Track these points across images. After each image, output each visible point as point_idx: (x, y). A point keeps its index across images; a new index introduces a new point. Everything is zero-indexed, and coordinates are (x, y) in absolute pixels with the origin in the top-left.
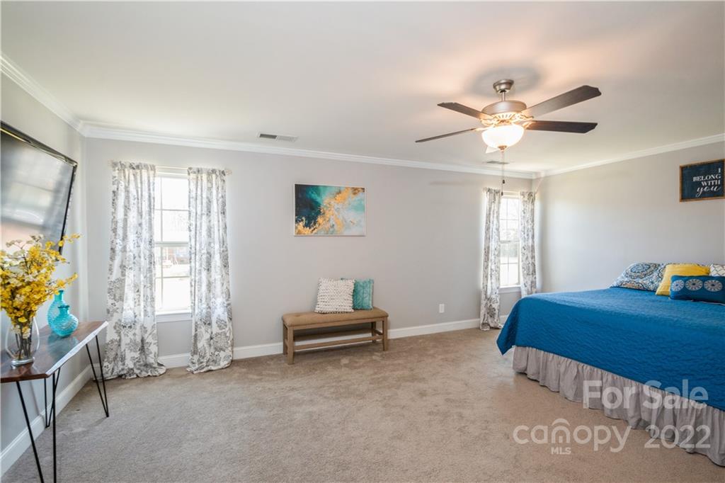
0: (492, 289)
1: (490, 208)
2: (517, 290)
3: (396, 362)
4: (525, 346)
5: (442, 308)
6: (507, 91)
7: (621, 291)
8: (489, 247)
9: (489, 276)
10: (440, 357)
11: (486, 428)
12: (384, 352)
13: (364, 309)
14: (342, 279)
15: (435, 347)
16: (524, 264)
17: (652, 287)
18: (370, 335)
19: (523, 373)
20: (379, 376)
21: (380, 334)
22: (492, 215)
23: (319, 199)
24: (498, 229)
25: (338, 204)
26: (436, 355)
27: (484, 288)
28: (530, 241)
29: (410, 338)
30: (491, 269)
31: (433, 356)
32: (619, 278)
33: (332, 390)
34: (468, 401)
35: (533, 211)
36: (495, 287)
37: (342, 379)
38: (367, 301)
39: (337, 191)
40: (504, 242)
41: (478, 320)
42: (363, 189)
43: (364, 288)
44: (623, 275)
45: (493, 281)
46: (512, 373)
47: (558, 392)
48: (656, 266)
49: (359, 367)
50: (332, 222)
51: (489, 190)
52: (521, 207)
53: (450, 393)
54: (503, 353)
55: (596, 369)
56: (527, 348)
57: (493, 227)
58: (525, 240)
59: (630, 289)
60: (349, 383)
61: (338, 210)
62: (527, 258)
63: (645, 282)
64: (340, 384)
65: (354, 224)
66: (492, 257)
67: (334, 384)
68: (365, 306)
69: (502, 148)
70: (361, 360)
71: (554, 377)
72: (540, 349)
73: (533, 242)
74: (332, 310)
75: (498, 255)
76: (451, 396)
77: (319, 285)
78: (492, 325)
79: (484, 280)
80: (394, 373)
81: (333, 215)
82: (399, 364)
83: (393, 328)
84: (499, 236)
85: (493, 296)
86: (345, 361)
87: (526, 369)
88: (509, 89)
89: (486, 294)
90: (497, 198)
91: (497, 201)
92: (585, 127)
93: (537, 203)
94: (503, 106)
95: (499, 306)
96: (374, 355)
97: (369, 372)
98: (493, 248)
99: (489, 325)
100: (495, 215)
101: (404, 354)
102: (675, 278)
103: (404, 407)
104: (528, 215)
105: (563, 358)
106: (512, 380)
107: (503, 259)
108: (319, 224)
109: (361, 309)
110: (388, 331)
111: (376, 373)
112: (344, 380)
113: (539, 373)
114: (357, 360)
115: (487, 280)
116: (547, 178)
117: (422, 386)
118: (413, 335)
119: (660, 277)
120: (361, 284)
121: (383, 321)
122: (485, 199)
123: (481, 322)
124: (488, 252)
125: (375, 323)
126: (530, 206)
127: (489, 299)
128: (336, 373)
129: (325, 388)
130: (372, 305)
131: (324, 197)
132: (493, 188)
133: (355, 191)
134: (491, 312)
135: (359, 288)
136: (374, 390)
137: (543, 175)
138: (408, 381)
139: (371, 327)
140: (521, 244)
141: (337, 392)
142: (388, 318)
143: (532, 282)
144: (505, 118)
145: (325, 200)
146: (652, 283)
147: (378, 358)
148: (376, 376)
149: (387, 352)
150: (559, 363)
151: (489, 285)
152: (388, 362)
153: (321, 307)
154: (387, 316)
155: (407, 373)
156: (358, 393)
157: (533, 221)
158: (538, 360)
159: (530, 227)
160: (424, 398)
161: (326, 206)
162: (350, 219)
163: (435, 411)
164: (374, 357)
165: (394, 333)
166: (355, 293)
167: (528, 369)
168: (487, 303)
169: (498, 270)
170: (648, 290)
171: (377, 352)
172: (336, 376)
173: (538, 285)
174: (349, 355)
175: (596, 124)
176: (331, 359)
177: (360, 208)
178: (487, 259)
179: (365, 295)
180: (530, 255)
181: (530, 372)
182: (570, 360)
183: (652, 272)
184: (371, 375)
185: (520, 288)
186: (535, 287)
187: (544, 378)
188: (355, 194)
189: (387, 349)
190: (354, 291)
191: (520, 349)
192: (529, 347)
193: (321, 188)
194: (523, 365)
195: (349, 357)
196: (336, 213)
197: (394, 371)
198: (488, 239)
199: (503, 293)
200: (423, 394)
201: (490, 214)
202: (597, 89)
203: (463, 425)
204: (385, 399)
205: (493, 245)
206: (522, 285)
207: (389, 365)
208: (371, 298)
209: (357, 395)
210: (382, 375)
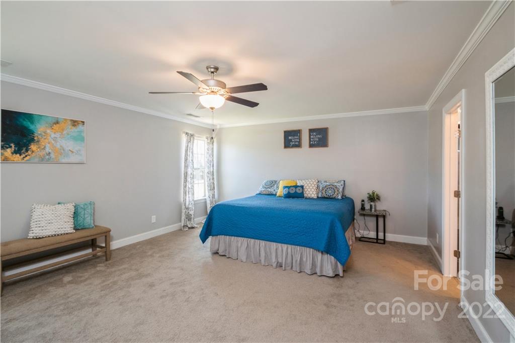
0: (189, 201)
1: (188, 146)
2: (203, 201)
3: (121, 267)
4: (217, 235)
5: (154, 219)
6: (215, 73)
7: (262, 196)
8: (187, 173)
9: (187, 193)
10: (158, 255)
11: (203, 294)
12: (107, 262)
13: (85, 229)
14: (59, 204)
15: (151, 249)
16: (208, 183)
17: (274, 193)
18: (90, 251)
19: (216, 253)
20: (108, 282)
21: (102, 247)
22: (189, 150)
23: (32, 127)
24: (192, 160)
25: (55, 133)
26: (155, 255)
27: (184, 201)
28: (212, 168)
29: (130, 246)
30: (189, 188)
31: (152, 256)
32: (260, 189)
33: (61, 307)
34: (186, 280)
35: (213, 149)
36: (191, 199)
37: (69, 295)
38: (88, 221)
39: (54, 121)
40: (196, 169)
41: (180, 224)
42: (83, 122)
43: (85, 210)
44: (261, 187)
45: (190, 196)
46: (209, 254)
47: (237, 259)
48: (276, 182)
49: (86, 280)
50: (48, 150)
51: (187, 133)
52: (206, 147)
53: (172, 279)
54: (203, 243)
55: (257, 240)
56: (219, 236)
57: (190, 159)
58: (209, 168)
59: (265, 194)
60: (79, 296)
61: (55, 139)
62: (210, 179)
63: (271, 190)
64: (69, 300)
65: (73, 152)
66: (189, 179)
67: (62, 302)
68: (86, 225)
69: (212, 108)
70: (86, 274)
71: (235, 251)
72: (227, 235)
73: (213, 169)
74: (50, 234)
75: (193, 178)
76: (174, 281)
77: (31, 211)
78: (189, 226)
79: (183, 195)
80: (122, 276)
81: (49, 143)
82: (125, 269)
83: (116, 240)
84: (193, 165)
85: (190, 206)
86: (67, 278)
87: (218, 250)
88: (216, 72)
89: (185, 205)
90: (192, 139)
91: (192, 142)
92: (253, 104)
93: (215, 144)
94: (212, 82)
95: (194, 212)
96: (97, 267)
97: (97, 281)
98: (190, 173)
99: (187, 226)
100: (191, 151)
101: (127, 259)
102: (285, 187)
103: (139, 299)
104: (210, 152)
105: (239, 238)
106: (210, 259)
107: (196, 181)
108: (33, 152)
109: (82, 229)
110: (111, 243)
111: (104, 281)
112: (73, 295)
113: (226, 250)
114: (81, 275)
115: (186, 195)
116: (221, 129)
117: (149, 280)
118: (131, 243)
119: (278, 187)
120: (82, 206)
121: (106, 236)
122: (184, 138)
123: (183, 225)
124: (187, 176)
125: (96, 239)
126: (211, 145)
127: (187, 209)
128: (60, 291)
129: (53, 308)
130: (94, 223)
131: (38, 126)
132: (190, 132)
133: (75, 123)
134: (189, 218)
135: (80, 210)
136: (107, 295)
137: (218, 127)
138: (136, 279)
139: (92, 244)
140: (206, 170)
141: (68, 308)
142: (111, 233)
143: (213, 195)
144: (214, 90)
145: (39, 129)
146: (274, 190)
147: (102, 269)
148: (104, 284)
149: (110, 262)
150: (238, 241)
151: (187, 199)
152: (113, 270)
153: (36, 232)
154: (110, 231)
155: (133, 273)
156: (91, 302)
157: (213, 156)
158: (225, 242)
159: (211, 159)
160: (154, 288)
161: (40, 134)
162: (70, 148)
163: (165, 294)
164: (98, 269)
165: (115, 245)
166: (76, 215)
167: (219, 250)
168: (186, 212)
169: (193, 189)
170: (273, 195)
171: (99, 264)
172: (62, 294)
173: (216, 196)
174: (70, 273)
175: (258, 104)
176: (52, 280)
177: (80, 139)
178: (186, 181)
179: (86, 216)
180: (211, 178)
181: (220, 252)
182: (243, 238)
183: (274, 185)
184: (100, 284)
185: (206, 199)
186: (215, 198)
187: (229, 253)
188: (74, 125)
189: (110, 260)
190: (74, 213)
191: (214, 237)
192: (220, 235)
193: (34, 116)
194: (216, 248)
195: (71, 274)
196: (53, 142)
197: (121, 274)
198: (186, 167)
199: (196, 203)
200: (152, 285)
201: (187, 150)
202: (266, 86)
203: (187, 297)
204: (119, 299)
205: (190, 171)
206: (207, 197)
207: (115, 271)
208: (92, 218)
209: (92, 304)
210: (111, 281)
